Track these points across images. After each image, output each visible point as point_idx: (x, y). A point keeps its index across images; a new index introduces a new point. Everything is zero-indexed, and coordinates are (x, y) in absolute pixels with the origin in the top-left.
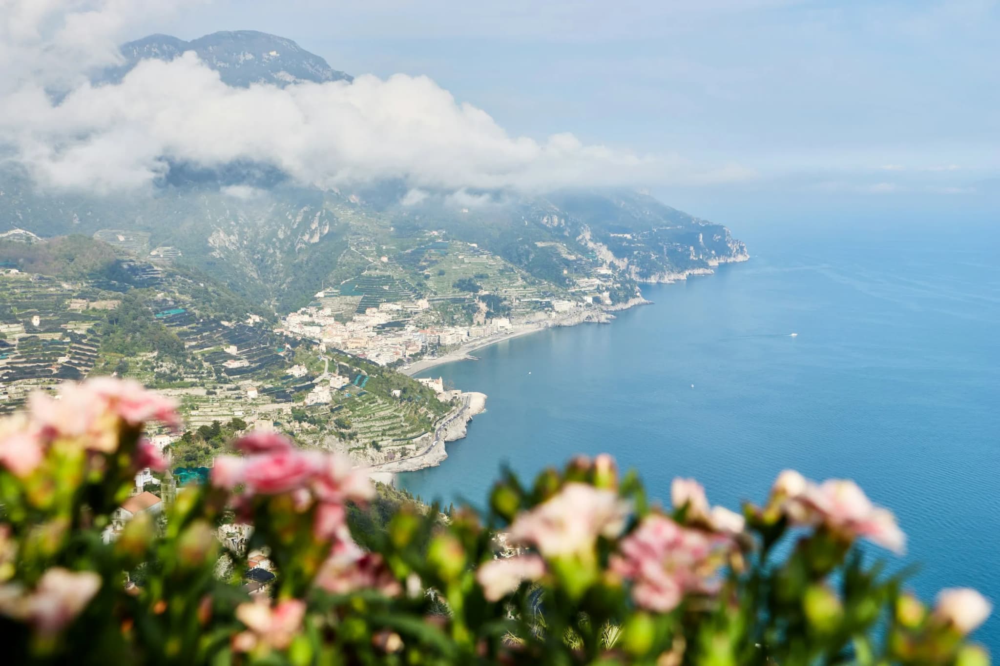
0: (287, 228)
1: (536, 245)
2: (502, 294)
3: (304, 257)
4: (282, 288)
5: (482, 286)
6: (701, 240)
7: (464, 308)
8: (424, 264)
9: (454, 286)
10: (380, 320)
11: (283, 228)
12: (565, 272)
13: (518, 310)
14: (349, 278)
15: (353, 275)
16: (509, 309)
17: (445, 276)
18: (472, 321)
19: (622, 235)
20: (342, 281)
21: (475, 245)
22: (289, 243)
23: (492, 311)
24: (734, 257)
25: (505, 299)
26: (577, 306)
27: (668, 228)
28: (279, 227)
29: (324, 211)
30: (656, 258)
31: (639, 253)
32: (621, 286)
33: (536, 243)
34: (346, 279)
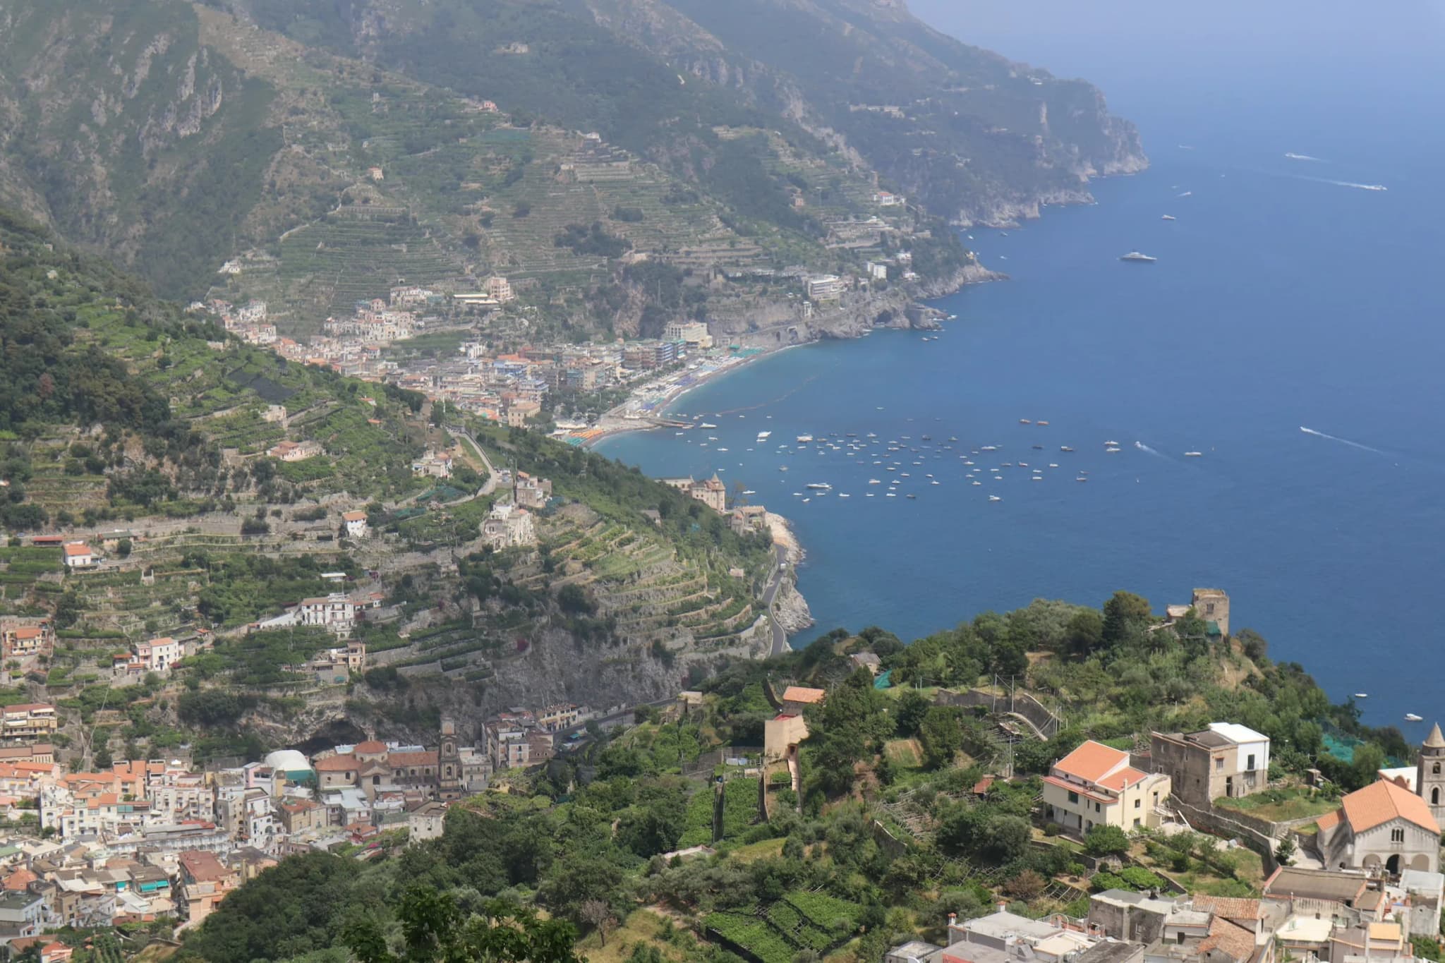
0: (112, 100)
1: (716, 135)
2: (679, 262)
3: (165, 172)
4: (117, 252)
5: (629, 240)
6: (1044, 120)
7: (587, 296)
8: (475, 186)
9: (559, 244)
10: (395, 329)
11: (103, 98)
12: (800, 202)
13: (725, 301)
14: (297, 223)
15: (308, 219)
16: (702, 298)
17: (532, 214)
18: (610, 329)
19: (877, 108)
20: (282, 233)
21: (595, 136)
22: (123, 137)
23: (659, 304)
24: (1119, 160)
25: (689, 273)
26: (855, 285)
27: (963, 89)
28: (94, 97)
29: (205, 53)
30: (966, 164)
31: (925, 154)
32: (933, 235)
33: (715, 129)
34: (292, 227)
